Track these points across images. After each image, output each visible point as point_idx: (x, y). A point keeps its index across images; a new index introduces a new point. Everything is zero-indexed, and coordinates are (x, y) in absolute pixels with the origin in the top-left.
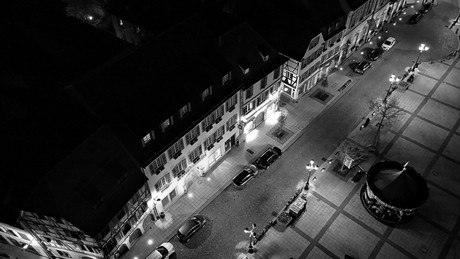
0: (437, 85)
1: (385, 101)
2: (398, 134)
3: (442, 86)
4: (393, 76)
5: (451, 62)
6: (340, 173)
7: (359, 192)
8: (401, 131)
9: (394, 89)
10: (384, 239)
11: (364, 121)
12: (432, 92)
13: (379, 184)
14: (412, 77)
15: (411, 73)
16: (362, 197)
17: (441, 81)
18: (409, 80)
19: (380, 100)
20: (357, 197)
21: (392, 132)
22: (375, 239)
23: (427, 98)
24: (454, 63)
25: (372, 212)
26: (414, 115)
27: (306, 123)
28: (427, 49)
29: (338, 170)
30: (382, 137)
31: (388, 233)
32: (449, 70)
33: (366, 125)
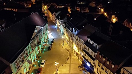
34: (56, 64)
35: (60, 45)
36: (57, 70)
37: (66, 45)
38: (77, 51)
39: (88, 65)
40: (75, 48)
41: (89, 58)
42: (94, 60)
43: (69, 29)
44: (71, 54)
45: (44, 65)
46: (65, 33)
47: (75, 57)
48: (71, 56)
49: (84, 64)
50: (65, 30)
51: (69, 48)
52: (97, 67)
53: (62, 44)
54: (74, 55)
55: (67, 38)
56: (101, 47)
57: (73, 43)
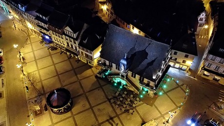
0: (34, 54)
1: (24, 75)
2: (41, 81)
3: (35, 52)
4: (17, 65)
5: (29, 42)
6: (39, 114)
7: (51, 112)
8: (41, 80)
9: (22, 68)
10: (73, 116)
11: (26, 88)
12: (35, 57)
13: (55, 104)
14: (23, 58)
15: (21, 57)
16: (54, 113)
17: (33, 51)
18: (23, 60)
19: (22, 76)
20: (53, 114)
21: (38, 82)
22: (71, 119)
23: (35, 60)
24: (30, 41)
25: (62, 113)
26: (38, 70)
27: (5, 112)
28: (17, 45)
29: (37, 114)
30: (37, 87)
31: (72, 113)
32: (31, 45)
33: (28, 89)
34: (15, 46)
35: (10, 27)
36: (20, 52)
37: (18, 25)
38: (33, 28)
39: (47, 37)
40: (30, 26)
41: (45, 31)
42: (48, 31)
43: (14, 6)
44: (29, 34)
45: (2, 53)
46: (11, 11)
47: (34, 36)
48: (29, 36)
49: (44, 38)
50: (9, 6)
51: (24, 28)
52: (53, 36)
53: (13, 26)
54: (32, 34)
55: (16, 16)
56: (49, 18)
57: (26, 21)
